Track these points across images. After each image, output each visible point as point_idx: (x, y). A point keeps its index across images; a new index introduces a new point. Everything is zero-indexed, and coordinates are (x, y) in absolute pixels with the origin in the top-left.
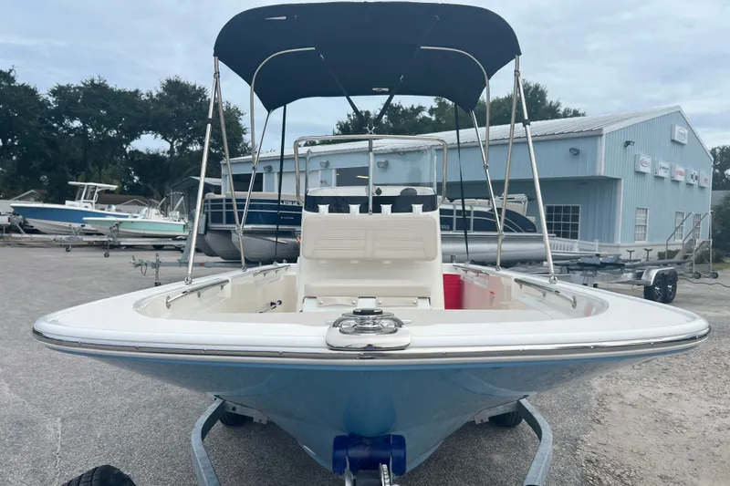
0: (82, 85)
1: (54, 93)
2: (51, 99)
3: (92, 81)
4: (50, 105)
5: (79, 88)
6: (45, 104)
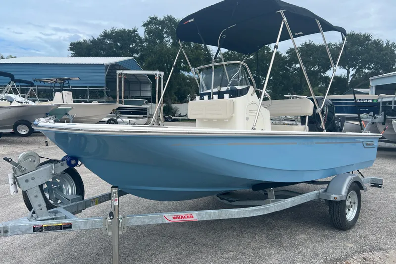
0: (301, 46)
1: (288, 52)
2: (287, 55)
3: (306, 43)
4: (286, 58)
5: (300, 47)
6: (284, 58)
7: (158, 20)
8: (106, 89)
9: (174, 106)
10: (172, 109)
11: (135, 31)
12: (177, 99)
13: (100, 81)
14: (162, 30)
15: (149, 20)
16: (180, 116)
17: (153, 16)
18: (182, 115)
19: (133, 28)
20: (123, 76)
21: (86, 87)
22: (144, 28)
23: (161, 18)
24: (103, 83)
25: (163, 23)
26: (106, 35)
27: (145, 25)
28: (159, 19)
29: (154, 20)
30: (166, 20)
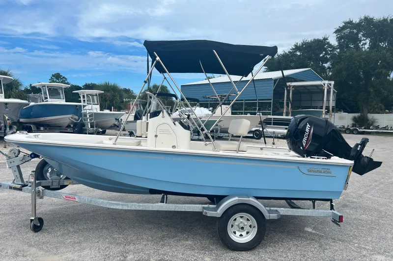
7: (353, 24)
8: (273, 101)
9: (371, 116)
10: (368, 120)
11: (325, 39)
12: (383, 107)
13: (268, 94)
14: (357, 34)
15: (342, 25)
16: (377, 127)
17: (348, 20)
18: (381, 127)
19: (324, 37)
20: (291, 87)
21: (242, 100)
22: (335, 35)
23: (356, 20)
24: (270, 95)
25: (358, 26)
26: (297, 48)
27: (337, 31)
28: (354, 22)
29: (349, 24)
30: (362, 22)
